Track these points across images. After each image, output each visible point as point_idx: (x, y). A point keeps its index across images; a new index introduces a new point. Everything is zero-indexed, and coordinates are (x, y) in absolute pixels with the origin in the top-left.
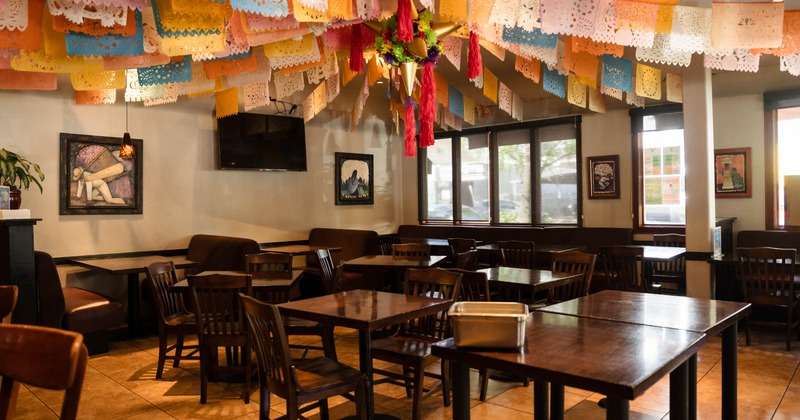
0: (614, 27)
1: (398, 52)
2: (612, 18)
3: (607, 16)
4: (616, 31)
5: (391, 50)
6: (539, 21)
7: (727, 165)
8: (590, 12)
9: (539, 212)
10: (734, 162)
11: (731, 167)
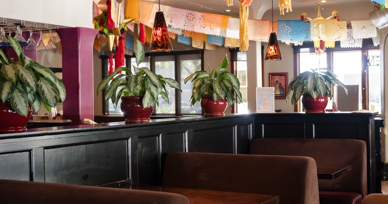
0: (203, 26)
1: (106, 31)
2: (202, 22)
3: (200, 21)
4: (204, 28)
5: (103, 30)
6: (171, 22)
7: (277, 81)
8: (192, 20)
9: (180, 107)
10: (280, 80)
11: (279, 83)
